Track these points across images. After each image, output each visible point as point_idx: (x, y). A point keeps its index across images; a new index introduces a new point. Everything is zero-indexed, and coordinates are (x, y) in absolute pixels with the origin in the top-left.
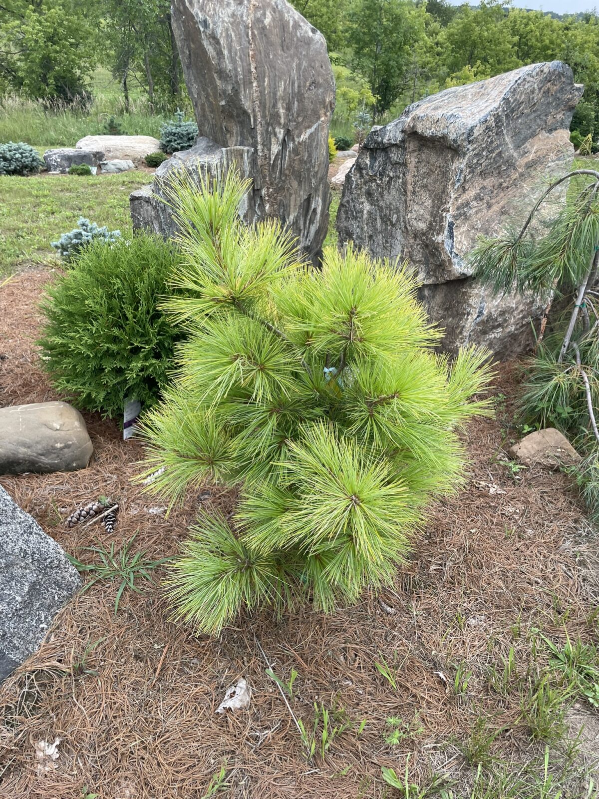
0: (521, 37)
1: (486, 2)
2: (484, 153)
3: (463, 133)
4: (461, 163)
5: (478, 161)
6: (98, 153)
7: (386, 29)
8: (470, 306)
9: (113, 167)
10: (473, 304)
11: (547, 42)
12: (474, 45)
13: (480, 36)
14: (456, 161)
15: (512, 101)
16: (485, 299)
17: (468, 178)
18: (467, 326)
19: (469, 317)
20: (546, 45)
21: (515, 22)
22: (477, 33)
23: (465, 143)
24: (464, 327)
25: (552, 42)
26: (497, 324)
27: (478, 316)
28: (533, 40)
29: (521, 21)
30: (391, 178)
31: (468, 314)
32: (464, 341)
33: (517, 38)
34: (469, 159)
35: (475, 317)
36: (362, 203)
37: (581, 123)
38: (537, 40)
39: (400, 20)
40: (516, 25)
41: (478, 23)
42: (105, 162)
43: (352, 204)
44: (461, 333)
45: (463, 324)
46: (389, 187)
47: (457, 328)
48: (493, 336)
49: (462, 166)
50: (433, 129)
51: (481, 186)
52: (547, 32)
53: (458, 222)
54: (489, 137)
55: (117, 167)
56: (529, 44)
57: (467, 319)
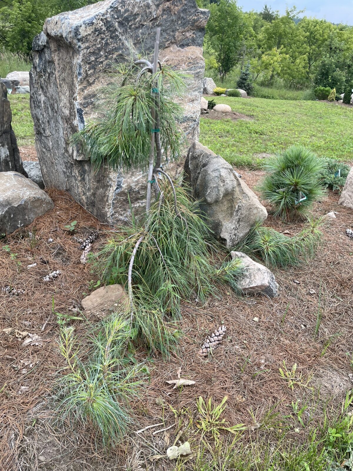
0: (311, 33)
1: (289, 11)
2: (102, 53)
3: (70, 32)
4: (78, 59)
5: (96, 59)
6: (15, 81)
7: (229, 24)
8: (110, 179)
9: (23, 90)
10: (112, 178)
11: (326, 37)
12: (280, 36)
13: (284, 31)
14: (75, 57)
15: (122, 10)
16: (123, 175)
17: (89, 73)
18: (110, 195)
19: (111, 189)
20: (325, 39)
21: (308, 24)
22: (282, 29)
23: (75, 41)
24: (108, 196)
25: (329, 37)
26: (140, 196)
27: (117, 189)
28: (318, 35)
29: (312, 24)
30: (49, 74)
31: (111, 186)
32: (110, 208)
33: (308, 34)
34: (84, 55)
35: (115, 188)
36: (40, 95)
37: (336, 84)
38: (320, 35)
39: (237, 19)
40: (308, 26)
41: (284, 23)
42: (18, 87)
43: (35, 96)
44: (107, 201)
45: (108, 194)
46: (50, 81)
47: (105, 196)
48: (138, 205)
49: (79, 61)
50: (55, 30)
51: (109, 82)
52: (327, 31)
53: (86, 109)
54: (103, 39)
55: (26, 90)
56: (316, 38)
57: (110, 190)
